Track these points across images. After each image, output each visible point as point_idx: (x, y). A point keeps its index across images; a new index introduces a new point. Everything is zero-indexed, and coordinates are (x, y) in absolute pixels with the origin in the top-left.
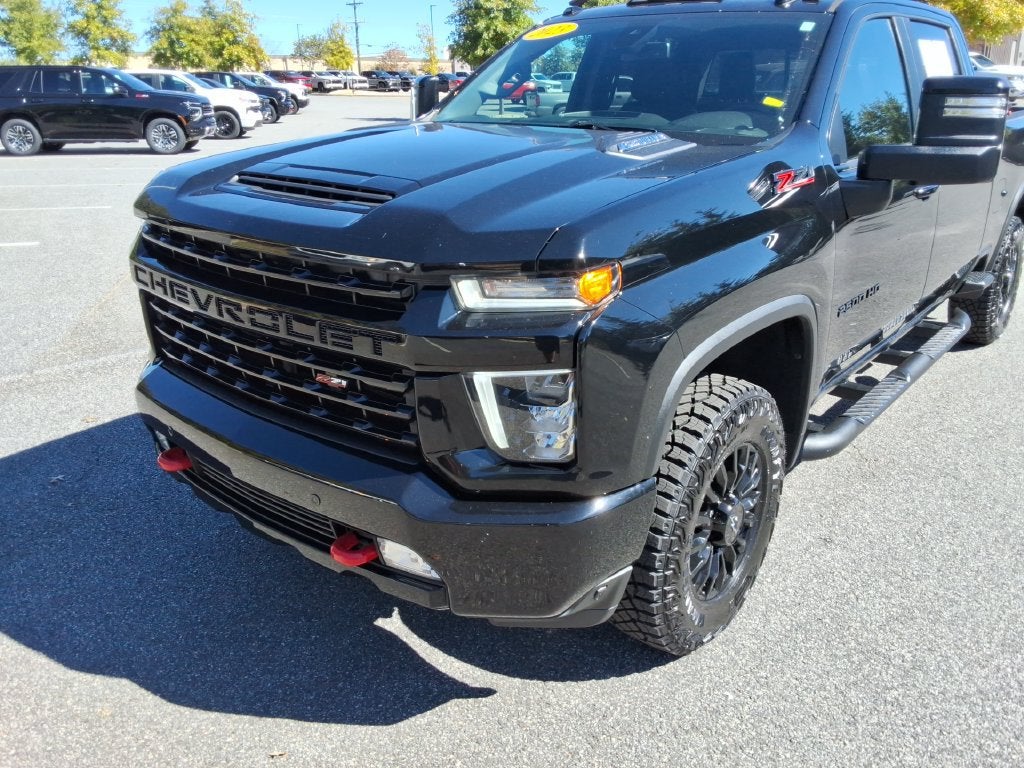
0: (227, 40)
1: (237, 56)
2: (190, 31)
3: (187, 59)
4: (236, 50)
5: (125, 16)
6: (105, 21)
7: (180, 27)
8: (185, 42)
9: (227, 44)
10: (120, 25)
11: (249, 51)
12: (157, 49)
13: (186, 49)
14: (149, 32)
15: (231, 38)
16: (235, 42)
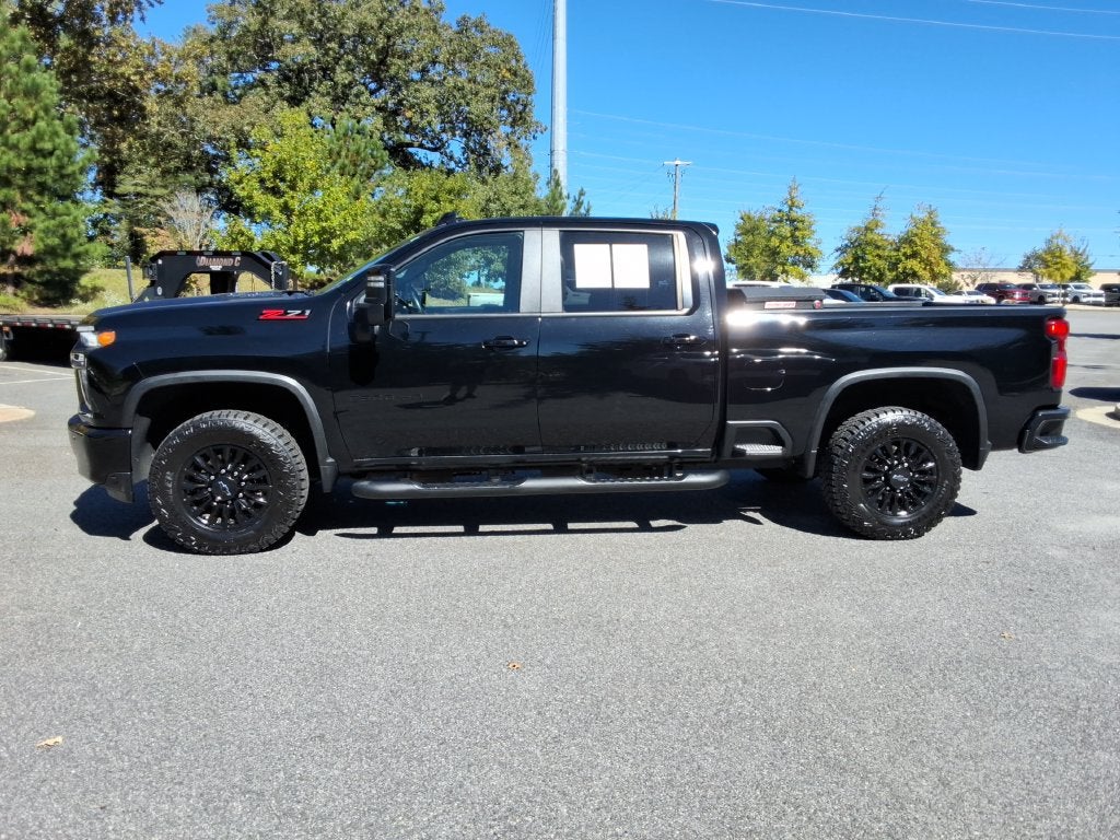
0: (905, 254)
1: (911, 269)
2: (878, 247)
3: (868, 273)
4: (913, 264)
5: (815, 236)
6: (796, 242)
7: (868, 244)
8: (869, 257)
9: (903, 258)
10: (810, 243)
11: (926, 265)
12: (842, 264)
13: (868, 264)
14: (840, 249)
15: (909, 252)
16: (914, 255)
